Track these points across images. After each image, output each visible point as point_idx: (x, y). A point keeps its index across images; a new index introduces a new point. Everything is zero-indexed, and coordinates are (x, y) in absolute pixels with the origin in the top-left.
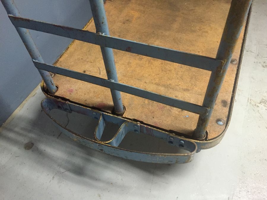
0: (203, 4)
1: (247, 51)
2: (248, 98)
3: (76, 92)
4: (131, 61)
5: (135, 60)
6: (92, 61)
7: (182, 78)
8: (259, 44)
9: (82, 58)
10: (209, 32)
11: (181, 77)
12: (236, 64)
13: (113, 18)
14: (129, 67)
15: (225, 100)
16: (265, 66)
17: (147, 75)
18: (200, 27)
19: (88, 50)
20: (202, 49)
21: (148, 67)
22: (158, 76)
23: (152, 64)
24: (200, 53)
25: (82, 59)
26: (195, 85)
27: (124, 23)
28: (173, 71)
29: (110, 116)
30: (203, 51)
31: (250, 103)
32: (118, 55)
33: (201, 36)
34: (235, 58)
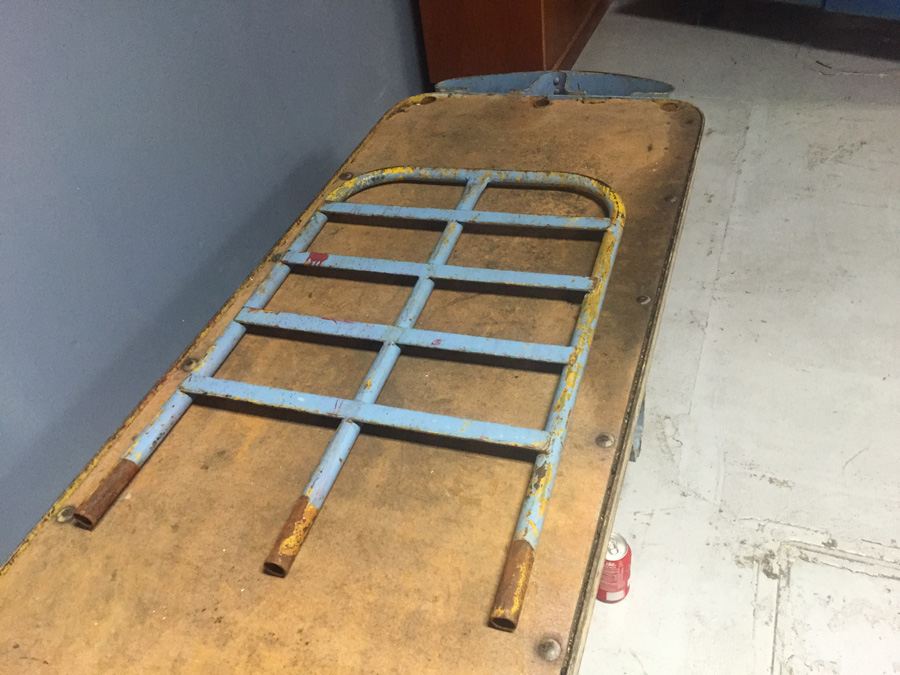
0: (482, 377)
1: (684, 495)
5: (204, 643)
6: (48, 659)
8: (725, 460)
9: (18, 641)
10: (486, 500)
12: (555, 662)
13: (174, 447)
16: (745, 558)
18: (457, 481)
19: (50, 601)
20: (448, 587)
24: (438, 604)
25: (16, 646)
27: (207, 468)
30: (449, 596)
32: (148, 623)
33: (455, 521)
34: (556, 631)
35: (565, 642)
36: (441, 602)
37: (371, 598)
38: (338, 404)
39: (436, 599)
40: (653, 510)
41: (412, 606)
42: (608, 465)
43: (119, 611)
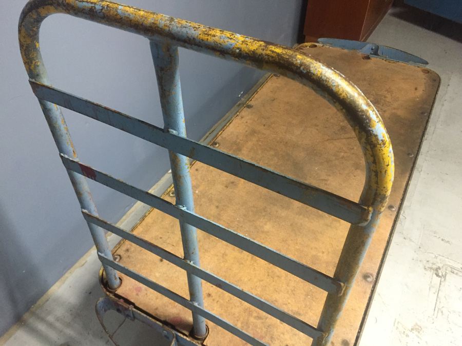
0: (340, 173)
1: (405, 238)
2: (396, 319)
3: (145, 292)
4: (227, 251)
6: (174, 244)
7: (294, 292)
8: (424, 228)
9: (162, 237)
11: (292, 291)
12: (371, 282)
13: (213, 176)
14: (223, 262)
15: (347, 341)
16: (428, 268)
17: (246, 279)
19: (171, 224)
20: (328, 249)
21: (250, 265)
22: (261, 283)
23: (255, 262)
25: (161, 238)
26: (309, 308)
27: (227, 187)
28: (283, 278)
29: (186, 339)
30: (329, 252)
31: (397, 328)
32: (211, 240)
33: (330, 226)
34: (371, 272)
35: (375, 277)
36: (325, 254)
37: (297, 247)
39: (323, 253)
41: (314, 253)
42: (393, 217)
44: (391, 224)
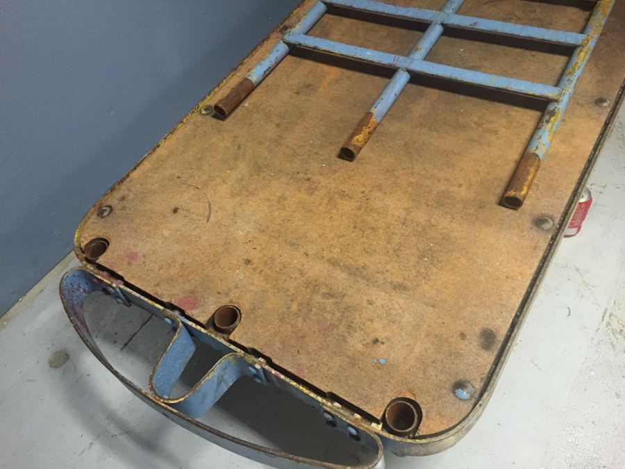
0: (506, 54)
2: (606, 309)
3: (143, 260)
4: (287, 193)
5: (299, 191)
6: (199, 187)
7: (399, 253)
9: (180, 175)
10: (502, 131)
11: (395, 251)
12: (548, 230)
13: (276, 79)
14: (278, 209)
15: (492, 331)
17: (315, 235)
18: (481, 118)
19: (198, 156)
20: (470, 180)
21: (324, 213)
22: (341, 239)
23: (335, 207)
24: (462, 188)
25: (179, 177)
26: (424, 278)
27: (299, 94)
28: (381, 231)
29: (200, 331)
30: (470, 185)
31: (608, 324)
32: (262, 175)
33: (478, 142)
34: (551, 213)
35: (557, 221)
36: (464, 188)
37: (413, 180)
38: (396, 59)
39: (460, 186)
40: (606, 184)
41: (443, 188)
43: (243, 168)
44: (598, 130)
